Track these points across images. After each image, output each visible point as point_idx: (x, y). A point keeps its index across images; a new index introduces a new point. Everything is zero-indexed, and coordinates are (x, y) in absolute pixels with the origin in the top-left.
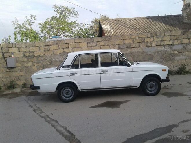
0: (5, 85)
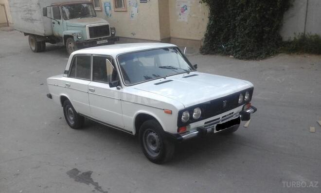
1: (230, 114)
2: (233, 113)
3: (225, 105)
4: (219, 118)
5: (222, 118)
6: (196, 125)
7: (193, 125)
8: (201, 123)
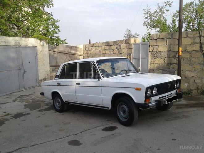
0: (198, 88)
1: (170, 94)
2: (172, 94)
3: (169, 87)
4: (166, 96)
5: (168, 96)
6: (155, 98)
7: (153, 99)
8: (157, 98)
